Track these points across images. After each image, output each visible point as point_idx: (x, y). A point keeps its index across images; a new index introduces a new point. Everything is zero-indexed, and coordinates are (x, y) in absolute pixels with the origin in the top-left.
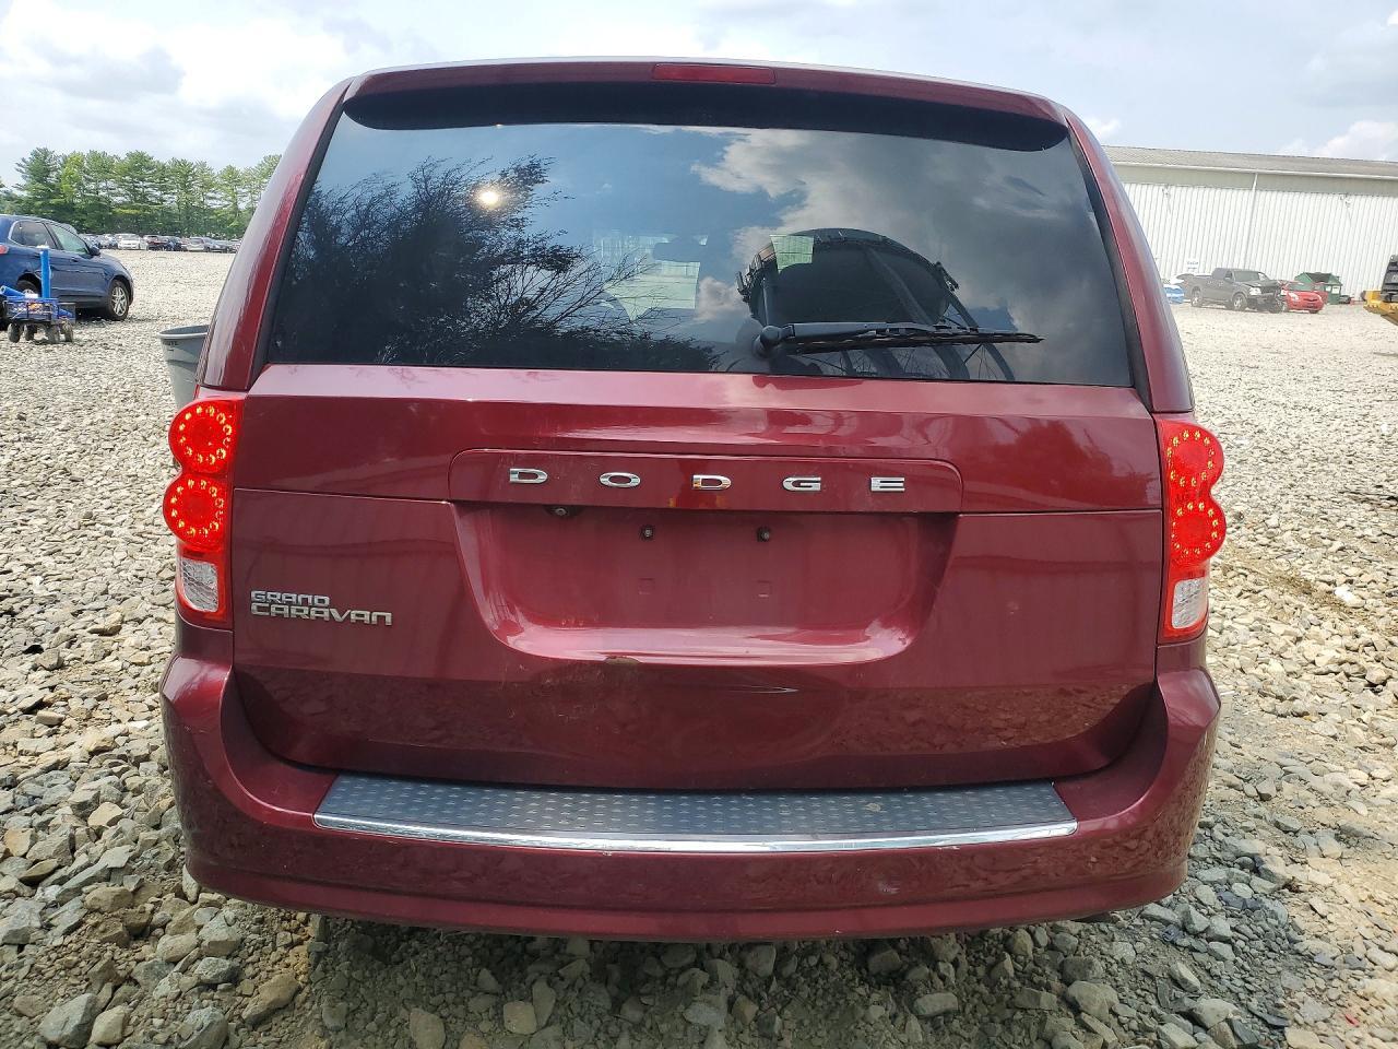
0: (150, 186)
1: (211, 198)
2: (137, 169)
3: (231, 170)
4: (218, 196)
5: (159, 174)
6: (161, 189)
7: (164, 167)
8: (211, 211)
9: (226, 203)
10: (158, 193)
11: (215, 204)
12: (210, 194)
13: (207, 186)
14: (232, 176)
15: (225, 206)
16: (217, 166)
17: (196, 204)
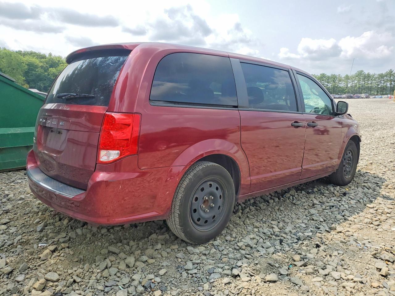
0: (325, 82)
1: (340, 84)
2: (322, 78)
3: (347, 76)
4: (342, 83)
5: (327, 79)
6: (328, 82)
7: (329, 77)
8: (340, 87)
9: (345, 85)
10: (327, 84)
11: (341, 85)
12: (340, 83)
13: (340, 81)
14: (347, 78)
15: (344, 86)
16: (343, 75)
17: (336, 86)
